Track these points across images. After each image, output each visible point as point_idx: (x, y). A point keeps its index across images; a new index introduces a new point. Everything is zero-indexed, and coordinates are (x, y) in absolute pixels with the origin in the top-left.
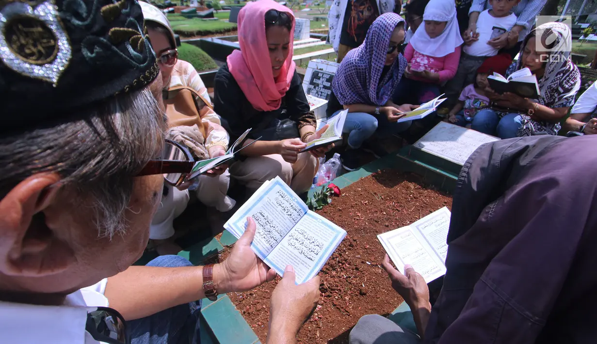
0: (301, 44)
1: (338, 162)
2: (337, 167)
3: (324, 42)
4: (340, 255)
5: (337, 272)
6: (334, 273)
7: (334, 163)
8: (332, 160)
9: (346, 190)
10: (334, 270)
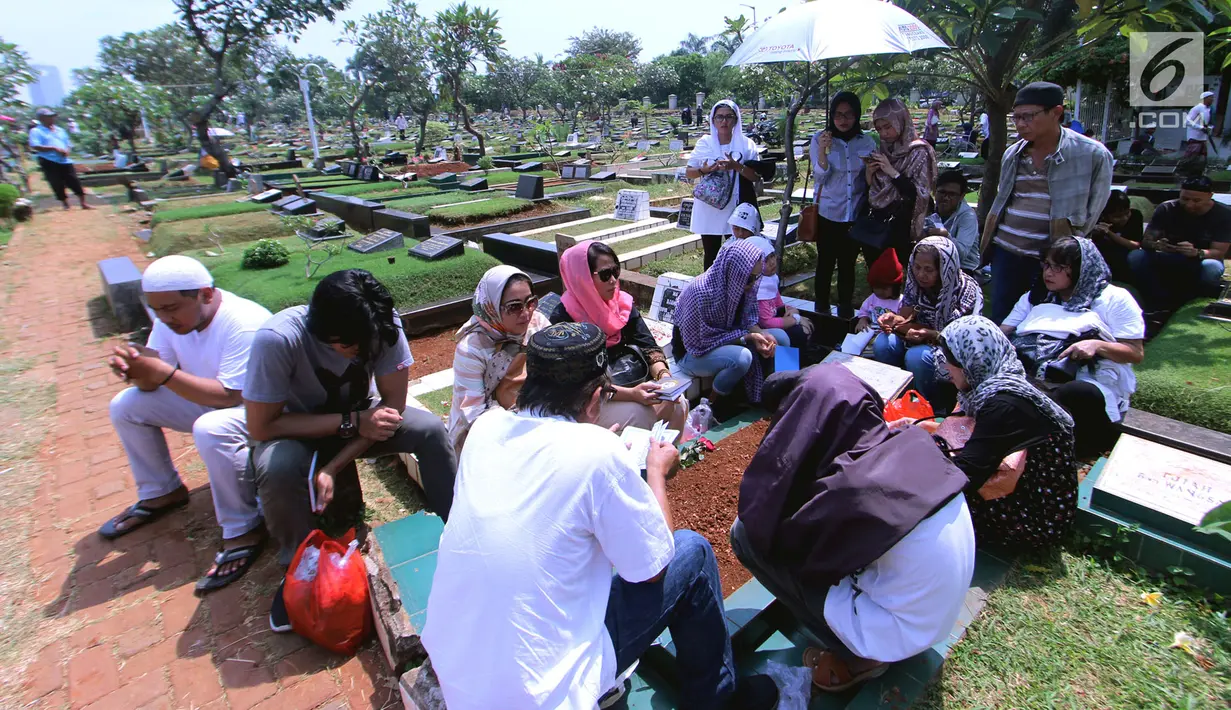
0: (637, 229)
1: (707, 408)
2: (707, 416)
3: (675, 225)
4: (718, 511)
5: (716, 529)
6: (712, 529)
7: (702, 410)
8: (700, 407)
9: (720, 444)
10: (712, 526)
